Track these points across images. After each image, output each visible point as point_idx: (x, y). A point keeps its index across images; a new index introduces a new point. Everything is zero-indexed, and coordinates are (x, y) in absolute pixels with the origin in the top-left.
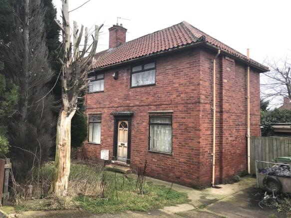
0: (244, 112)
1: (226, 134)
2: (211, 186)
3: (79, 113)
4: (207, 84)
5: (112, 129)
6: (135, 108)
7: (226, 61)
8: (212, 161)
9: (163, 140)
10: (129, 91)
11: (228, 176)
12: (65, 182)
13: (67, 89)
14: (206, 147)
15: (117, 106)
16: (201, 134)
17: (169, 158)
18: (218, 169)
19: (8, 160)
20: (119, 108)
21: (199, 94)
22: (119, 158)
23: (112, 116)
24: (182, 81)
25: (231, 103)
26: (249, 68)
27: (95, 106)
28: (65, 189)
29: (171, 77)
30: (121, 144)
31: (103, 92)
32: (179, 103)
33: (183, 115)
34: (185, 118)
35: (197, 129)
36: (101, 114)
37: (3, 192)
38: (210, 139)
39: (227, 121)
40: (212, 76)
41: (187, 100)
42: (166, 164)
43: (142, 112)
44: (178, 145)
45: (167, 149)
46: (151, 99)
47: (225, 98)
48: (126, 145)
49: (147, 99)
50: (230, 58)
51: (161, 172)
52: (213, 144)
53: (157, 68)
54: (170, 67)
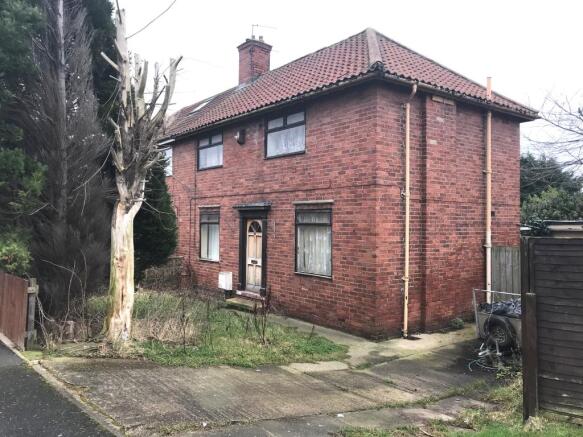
0: (480, 201)
1: (434, 241)
2: (400, 335)
3: (148, 207)
4: (393, 150)
5: (237, 234)
6: (273, 195)
7: (435, 104)
8: (404, 291)
9: (318, 253)
10: (264, 165)
11: (439, 319)
12: (126, 318)
13: (123, 168)
14: (389, 265)
15: (243, 193)
16: (378, 241)
17: (327, 285)
18: (417, 305)
19: (33, 281)
20: (248, 197)
21: (376, 169)
22: (248, 286)
23: (235, 211)
24: (348, 146)
25: (447, 184)
26: (490, 114)
27: (209, 194)
28: (126, 330)
29: (330, 138)
30: (252, 261)
31: (221, 167)
32: (343, 185)
33: (349, 208)
34: (351, 213)
35: (371, 233)
36: (219, 208)
37: (27, 330)
38: (398, 251)
39: (437, 218)
40: (403, 134)
41: (356, 179)
42: (323, 296)
43: (283, 204)
44: (341, 263)
45: (325, 268)
46: (298, 179)
47: (431, 175)
48: (260, 263)
49: (291, 178)
50: (444, 98)
51: (315, 310)
52: (404, 260)
53: (308, 122)
54: (328, 120)
